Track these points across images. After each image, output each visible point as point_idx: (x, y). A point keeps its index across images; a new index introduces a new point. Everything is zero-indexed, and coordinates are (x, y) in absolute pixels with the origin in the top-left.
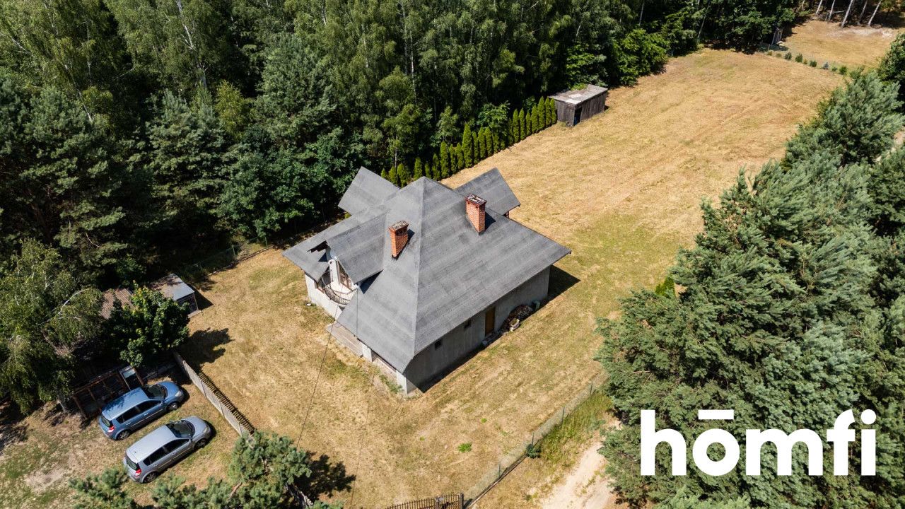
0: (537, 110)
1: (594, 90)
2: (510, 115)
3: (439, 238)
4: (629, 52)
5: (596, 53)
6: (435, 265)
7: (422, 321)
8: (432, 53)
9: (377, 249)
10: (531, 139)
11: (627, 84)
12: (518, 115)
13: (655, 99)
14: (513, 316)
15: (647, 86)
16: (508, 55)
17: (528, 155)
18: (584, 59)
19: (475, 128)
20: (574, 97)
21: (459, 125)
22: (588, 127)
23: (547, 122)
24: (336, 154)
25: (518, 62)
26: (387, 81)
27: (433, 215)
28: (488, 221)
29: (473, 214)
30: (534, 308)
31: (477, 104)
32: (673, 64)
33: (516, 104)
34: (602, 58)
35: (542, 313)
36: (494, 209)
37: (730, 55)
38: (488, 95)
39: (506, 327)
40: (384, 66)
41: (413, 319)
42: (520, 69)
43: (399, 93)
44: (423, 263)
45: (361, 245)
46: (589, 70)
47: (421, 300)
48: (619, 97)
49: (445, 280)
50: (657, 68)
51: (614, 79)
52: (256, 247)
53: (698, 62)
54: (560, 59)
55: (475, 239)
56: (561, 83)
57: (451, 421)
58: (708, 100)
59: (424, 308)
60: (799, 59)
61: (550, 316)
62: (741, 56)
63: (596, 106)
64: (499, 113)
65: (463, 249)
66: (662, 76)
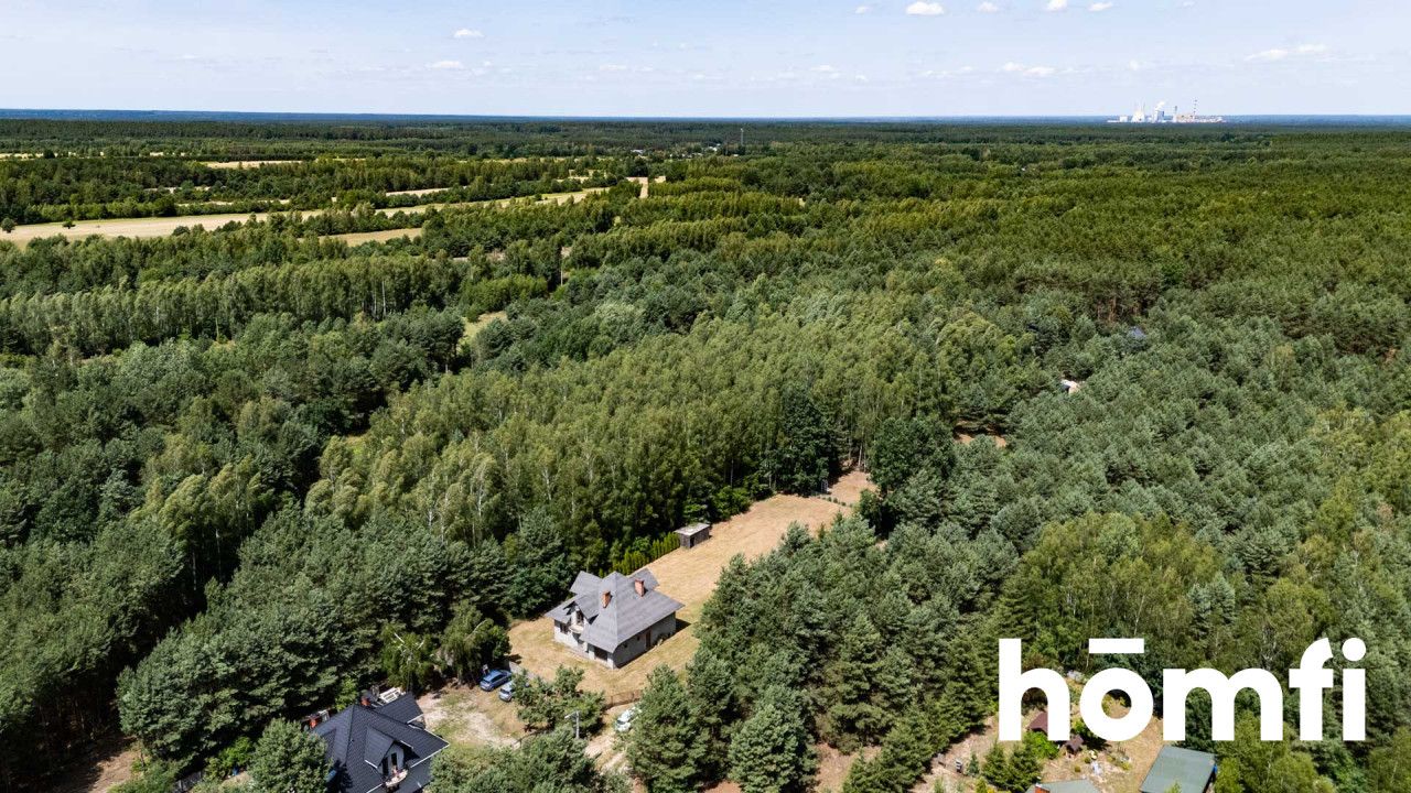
0: (667, 539)
1: (701, 527)
2: (651, 542)
3: (624, 598)
4: (723, 500)
5: (701, 503)
6: (623, 609)
7: (619, 632)
8: (609, 512)
9: (596, 604)
10: (665, 557)
11: (724, 520)
12: (656, 543)
13: (741, 529)
14: (659, 638)
15: (737, 521)
16: (649, 509)
17: (664, 566)
18: (695, 508)
19: (631, 552)
20: (689, 531)
21: (622, 550)
22: (699, 548)
23: (675, 545)
24: (561, 567)
25: (655, 511)
26: (587, 528)
27: (621, 588)
28: (645, 591)
29: (638, 587)
30: (669, 636)
31: (632, 537)
32: (756, 507)
33: (655, 536)
34: (705, 507)
35: (672, 638)
36: (647, 585)
37: (795, 499)
38: (639, 531)
39: (656, 643)
40: (587, 519)
41: (616, 630)
42: (656, 515)
43: (593, 533)
44: (618, 608)
45: (589, 603)
46: (697, 514)
47: (619, 623)
48: (719, 529)
49: (628, 615)
50: (744, 509)
51: (715, 517)
52: (517, 621)
53: (773, 505)
54: (679, 508)
55: (640, 599)
56: (681, 523)
57: (634, 676)
58: (773, 529)
59: (621, 626)
60: (836, 501)
61: (677, 640)
62: (801, 500)
63: (703, 536)
64: (645, 541)
65: (635, 603)
66: (748, 514)
